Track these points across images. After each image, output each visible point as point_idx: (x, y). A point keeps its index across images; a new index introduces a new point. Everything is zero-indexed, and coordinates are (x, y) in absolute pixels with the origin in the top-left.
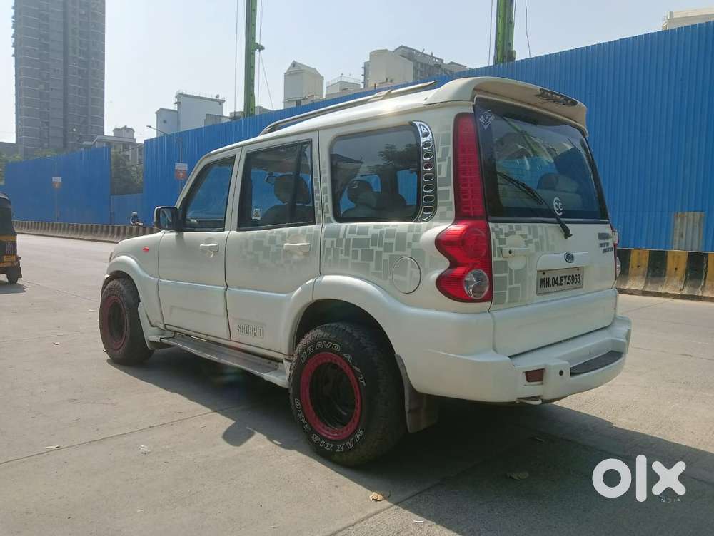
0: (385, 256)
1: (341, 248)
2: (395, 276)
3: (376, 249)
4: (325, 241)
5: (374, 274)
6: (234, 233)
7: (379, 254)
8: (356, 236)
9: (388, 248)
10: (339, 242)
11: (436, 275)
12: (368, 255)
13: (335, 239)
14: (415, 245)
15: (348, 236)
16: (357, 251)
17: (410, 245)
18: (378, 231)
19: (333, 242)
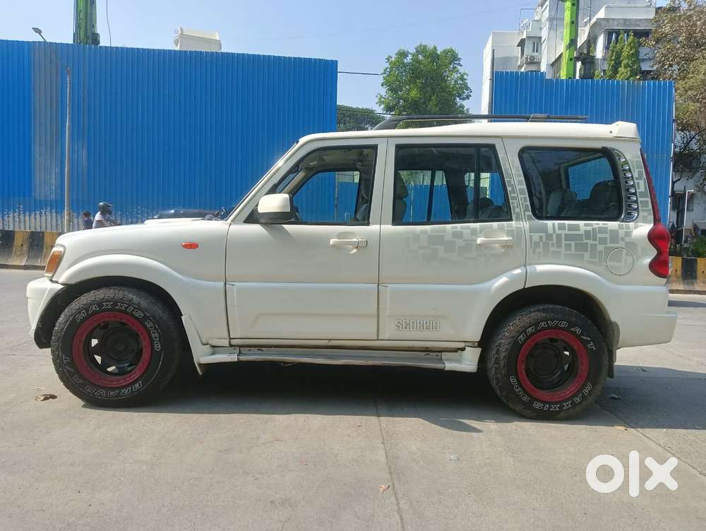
0: (600, 248)
1: (551, 242)
2: (609, 263)
3: (590, 242)
4: (531, 236)
5: (588, 262)
6: (389, 228)
7: (594, 246)
8: (567, 232)
9: (603, 241)
10: (549, 237)
11: (648, 260)
12: (582, 248)
13: (543, 234)
14: (627, 239)
15: (558, 232)
16: (570, 244)
17: (623, 239)
18: (589, 228)
19: (541, 237)
